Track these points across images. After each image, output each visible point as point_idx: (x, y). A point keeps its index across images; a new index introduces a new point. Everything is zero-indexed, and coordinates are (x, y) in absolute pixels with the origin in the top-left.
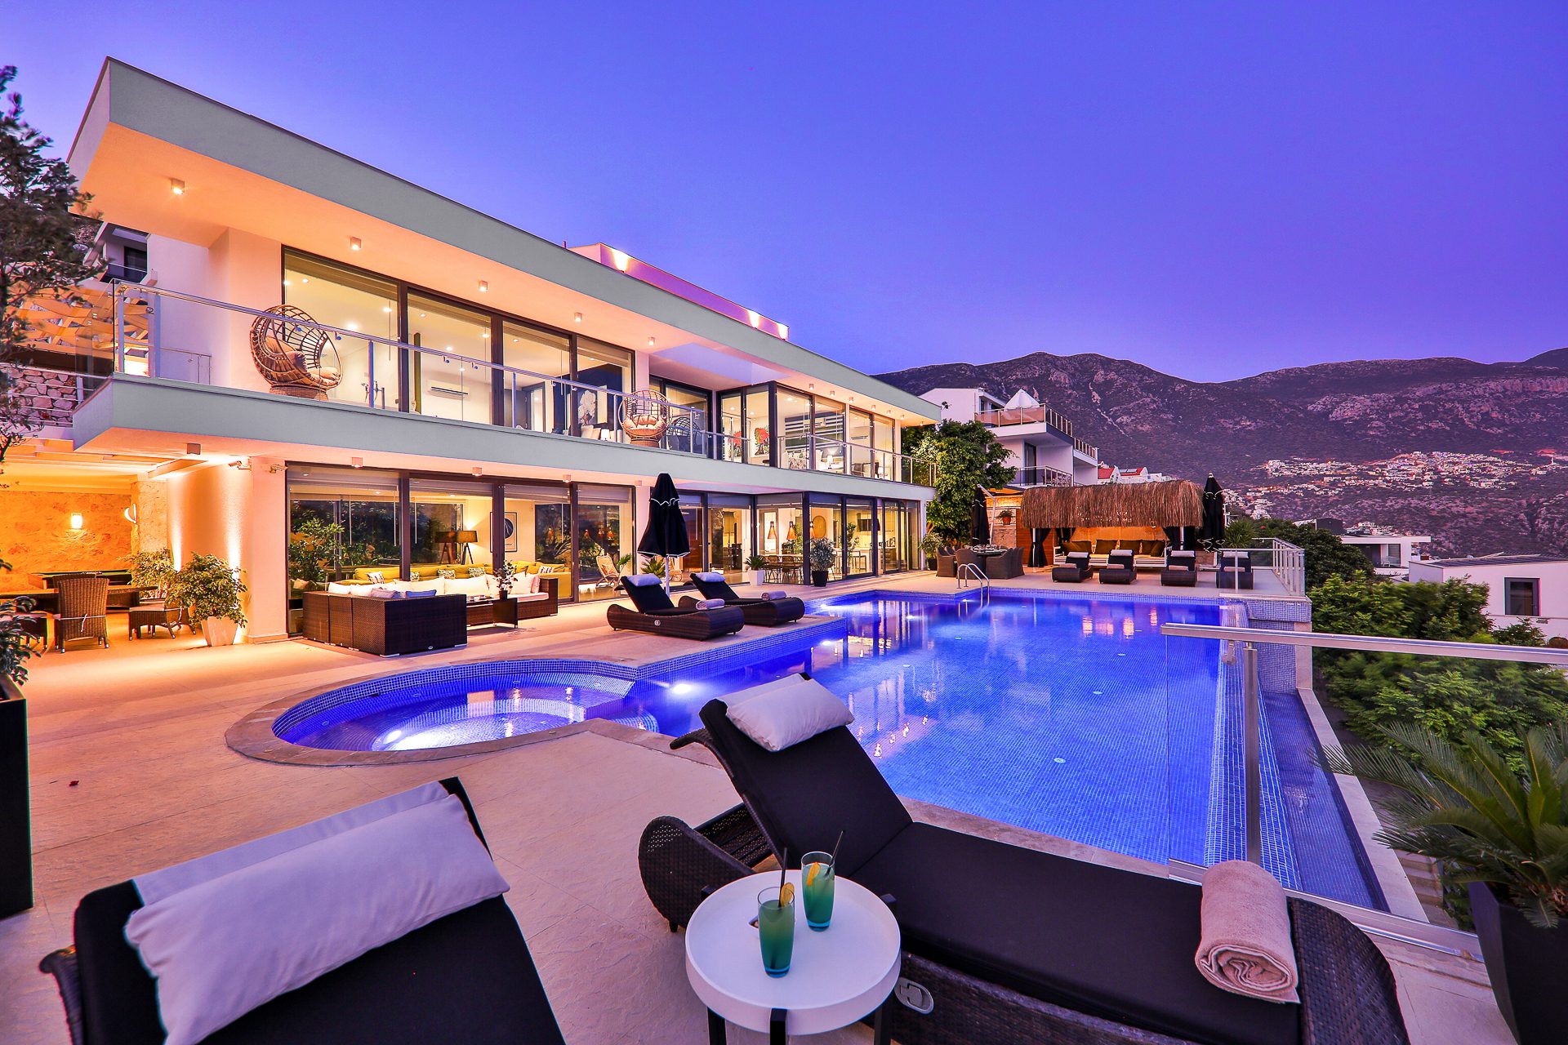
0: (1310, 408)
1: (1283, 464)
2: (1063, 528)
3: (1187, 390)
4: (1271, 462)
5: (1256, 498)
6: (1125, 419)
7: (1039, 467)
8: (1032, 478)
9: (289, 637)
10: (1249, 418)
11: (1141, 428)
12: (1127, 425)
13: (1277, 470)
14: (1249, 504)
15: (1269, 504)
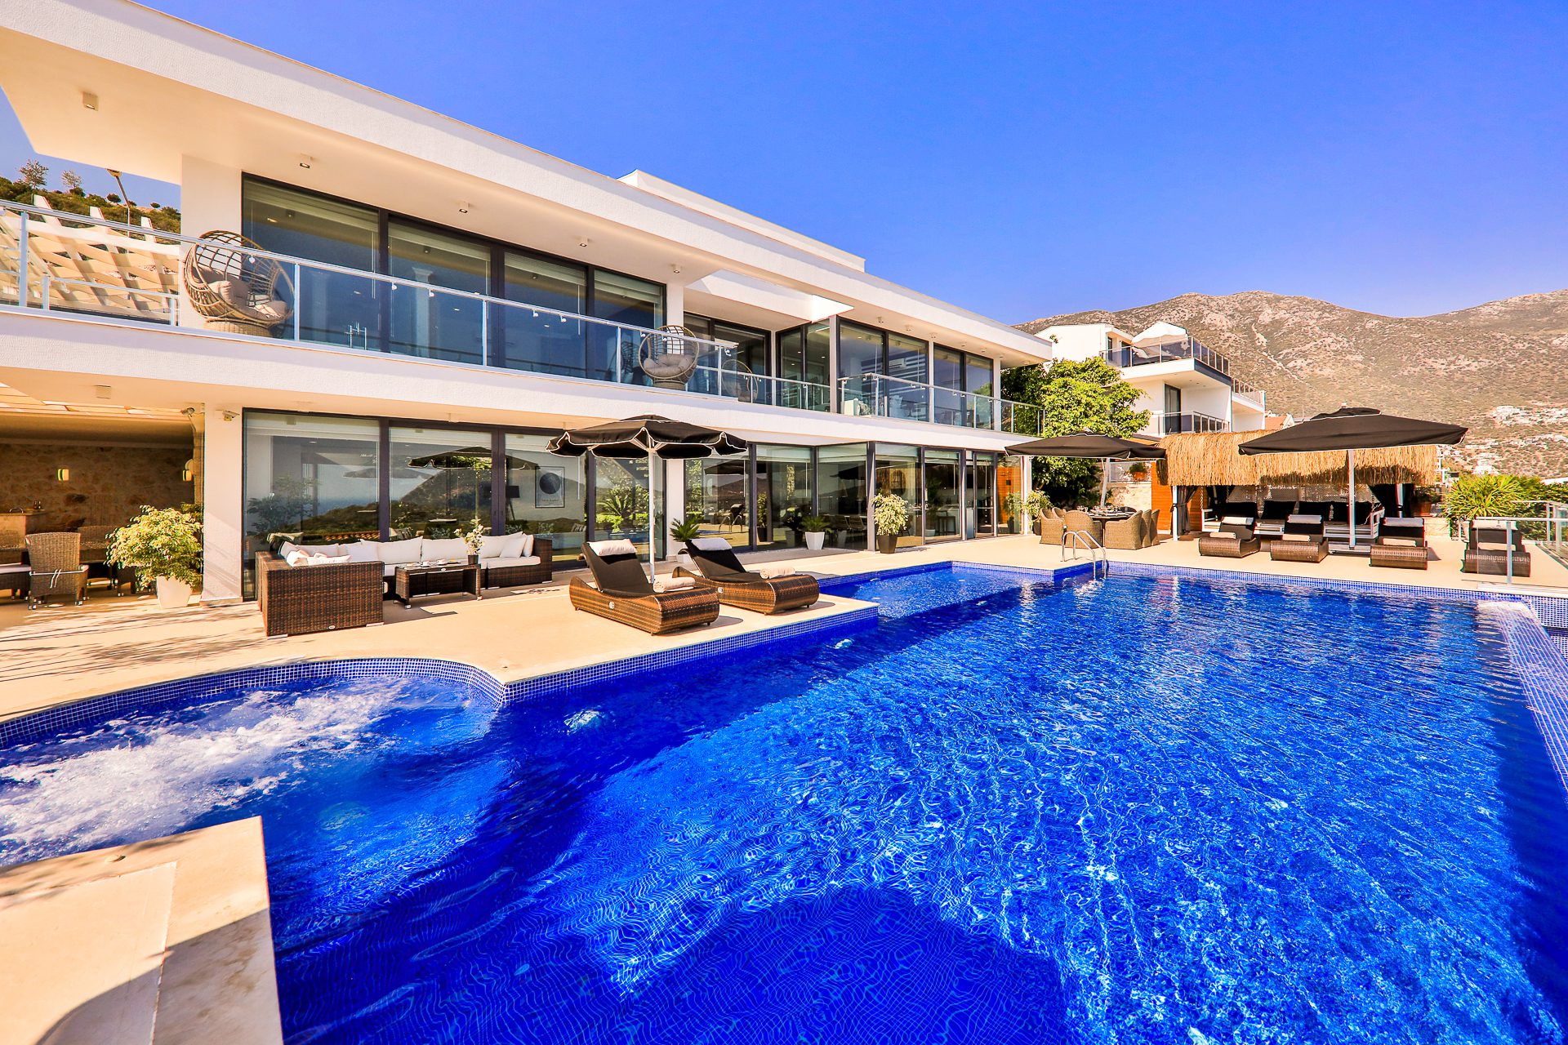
0: (1556, 342)
1: (1518, 411)
2: (1217, 486)
3: (1382, 327)
4: (1500, 409)
5: (1478, 452)
6: (1300, 362)
7: (1183, 413)
8: (1175, 425)
9: (244, 600)
10: (1468, 357)
11: (1320, 373)
12: (1301, 369)
13: (1508, 418)
14: (1469, 459)
15: (1498, 458)
